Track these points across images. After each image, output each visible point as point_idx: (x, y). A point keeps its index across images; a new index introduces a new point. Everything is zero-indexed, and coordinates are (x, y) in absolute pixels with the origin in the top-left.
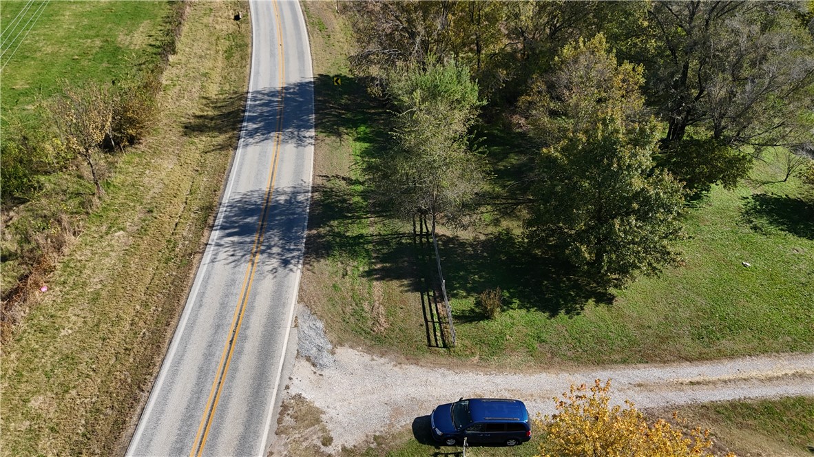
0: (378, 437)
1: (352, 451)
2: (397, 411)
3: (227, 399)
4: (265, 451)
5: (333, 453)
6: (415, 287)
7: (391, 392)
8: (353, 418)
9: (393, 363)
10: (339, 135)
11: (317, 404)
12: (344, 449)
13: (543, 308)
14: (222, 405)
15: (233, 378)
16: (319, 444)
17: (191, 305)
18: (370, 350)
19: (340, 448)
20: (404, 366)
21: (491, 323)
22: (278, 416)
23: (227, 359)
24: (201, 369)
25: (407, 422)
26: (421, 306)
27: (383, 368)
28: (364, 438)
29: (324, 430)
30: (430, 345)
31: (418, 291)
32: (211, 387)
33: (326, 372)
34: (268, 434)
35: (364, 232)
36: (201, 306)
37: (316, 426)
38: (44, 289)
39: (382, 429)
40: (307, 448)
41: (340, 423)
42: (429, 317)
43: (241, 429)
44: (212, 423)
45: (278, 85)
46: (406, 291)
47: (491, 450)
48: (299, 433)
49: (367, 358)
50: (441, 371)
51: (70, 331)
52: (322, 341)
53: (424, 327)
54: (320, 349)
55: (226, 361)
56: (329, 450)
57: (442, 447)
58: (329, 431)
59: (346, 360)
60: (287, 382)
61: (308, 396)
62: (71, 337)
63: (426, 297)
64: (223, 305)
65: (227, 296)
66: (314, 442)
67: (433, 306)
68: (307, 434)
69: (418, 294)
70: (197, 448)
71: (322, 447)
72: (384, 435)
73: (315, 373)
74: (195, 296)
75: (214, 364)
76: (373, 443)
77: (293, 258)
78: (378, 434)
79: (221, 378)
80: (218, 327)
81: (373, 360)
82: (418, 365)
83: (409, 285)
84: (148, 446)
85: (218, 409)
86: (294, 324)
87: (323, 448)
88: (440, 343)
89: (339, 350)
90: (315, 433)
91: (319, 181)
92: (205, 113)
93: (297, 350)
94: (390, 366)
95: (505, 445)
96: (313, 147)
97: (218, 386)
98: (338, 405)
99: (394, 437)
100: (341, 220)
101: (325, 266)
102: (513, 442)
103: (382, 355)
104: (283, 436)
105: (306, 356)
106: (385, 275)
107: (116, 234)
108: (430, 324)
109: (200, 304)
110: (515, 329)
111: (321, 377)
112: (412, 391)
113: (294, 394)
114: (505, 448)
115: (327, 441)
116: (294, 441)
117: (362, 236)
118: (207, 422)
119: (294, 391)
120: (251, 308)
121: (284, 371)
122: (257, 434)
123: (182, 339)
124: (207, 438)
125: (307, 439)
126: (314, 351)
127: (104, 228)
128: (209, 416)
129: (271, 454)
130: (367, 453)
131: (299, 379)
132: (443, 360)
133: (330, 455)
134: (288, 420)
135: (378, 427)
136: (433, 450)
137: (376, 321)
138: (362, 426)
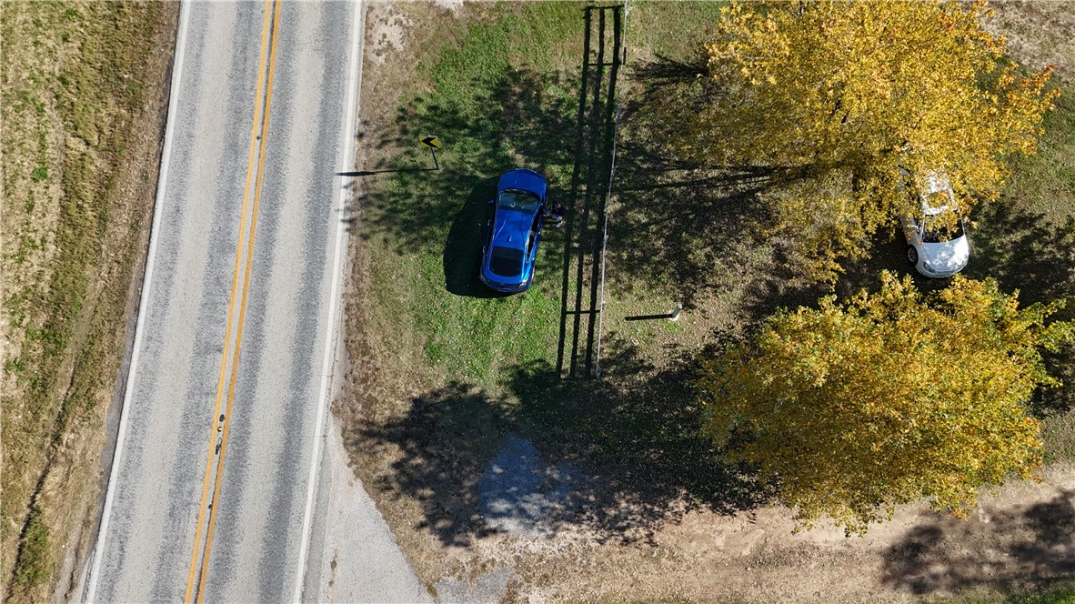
1: (477, 6)
87: (438, 2)
129: (371, 8)
130: (498, 8)
133: (448, 10)
136: (584, 3)
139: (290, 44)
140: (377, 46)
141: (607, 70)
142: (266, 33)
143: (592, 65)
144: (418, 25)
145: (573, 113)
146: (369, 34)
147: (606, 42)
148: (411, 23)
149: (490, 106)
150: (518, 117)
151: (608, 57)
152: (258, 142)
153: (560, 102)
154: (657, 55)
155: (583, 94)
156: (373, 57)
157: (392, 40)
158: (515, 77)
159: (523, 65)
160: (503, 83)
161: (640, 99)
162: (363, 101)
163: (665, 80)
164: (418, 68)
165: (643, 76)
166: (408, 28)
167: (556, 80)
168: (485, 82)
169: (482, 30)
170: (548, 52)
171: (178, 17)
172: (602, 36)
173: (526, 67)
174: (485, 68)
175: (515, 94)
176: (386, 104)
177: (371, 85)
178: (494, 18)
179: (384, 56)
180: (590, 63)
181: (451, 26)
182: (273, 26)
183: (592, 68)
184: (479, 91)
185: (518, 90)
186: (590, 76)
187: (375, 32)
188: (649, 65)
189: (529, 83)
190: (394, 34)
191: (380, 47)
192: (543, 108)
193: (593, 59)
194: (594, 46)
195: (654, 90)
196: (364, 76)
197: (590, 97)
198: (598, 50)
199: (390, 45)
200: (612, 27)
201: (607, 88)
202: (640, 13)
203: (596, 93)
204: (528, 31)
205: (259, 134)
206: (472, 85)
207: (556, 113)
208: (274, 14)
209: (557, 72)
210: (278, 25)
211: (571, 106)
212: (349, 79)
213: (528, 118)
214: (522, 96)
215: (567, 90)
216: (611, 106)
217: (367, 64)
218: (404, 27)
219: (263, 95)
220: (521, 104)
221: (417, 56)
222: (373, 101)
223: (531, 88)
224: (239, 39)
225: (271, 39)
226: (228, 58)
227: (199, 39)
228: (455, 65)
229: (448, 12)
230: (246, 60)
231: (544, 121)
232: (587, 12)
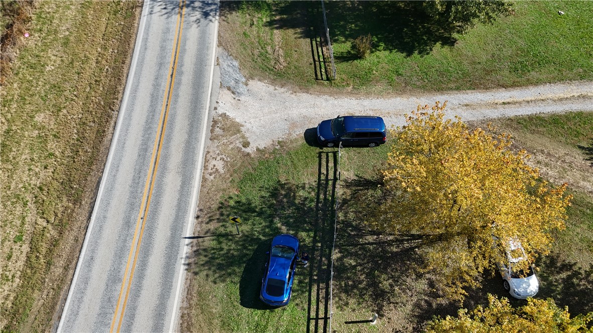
0: (281, 142)
1: (263, 151)
2: (294, 125)
3: (173, 117)
4: (204, 151)
5: (251, 152)
6: (307, 34)
7: (289, 112)
8: (263, 130)
9: (290, 92)
11: (237, 120)
12: (258, 149)
13: (401, 50)
14: (170, 121)
15: (176, 101)
17: (139, 48)
18: (273, 82)
19: (255, 149)
20: (298, 94)
21: (362, 62)
22: (211, 128)
23: (170, 88)
24: (152, 95)
25: (301, 132)
26: (310, 49)
27: (283, 95)
28: (271, 143)
29: (243, 137)
30: (317, 79)
31: (308, 38)
32: (161, 109)
33: (242, 98)
34: (205, 140)
37: (238, 134)
38: (27, 35)
39: (283, 137)
40: (232, 149)
41: (254, 133)
42: (316, 58)
43: (186, 136)
44: (165, 133)
46: (299, 38)
47: (358, 150)
48: (226, 139)
49: (271, 88)
50: (325, 97)
51: (53, 68)
52: (238, 76)
53: (313, 66)
54: (237, 82)
56: (248, 150)
57: (324, 148)
58: (247, 138)
59: (256, 89)
60: (216, 105)
61: (231, 114)
62: (54, 72)
63: (314, 43)
64: (163, 48)
65: (164, 41)
66: (237, 145)
67: (320, 49)
68: (232, 140)
69: (308, 40)
70: (157, 149)
71: (243, 148)
72: (285, 140)
73: (234, 98)
74: (141, 41)
75: (161, 92)
76: (277, 146)
77: (211, 10)
78: (280, 140)
79: (167, 102)
80: (161, 65)
81: (276, 89)
82: (308, 93)
83: (301, 33)
84: (123, 147)
85: (168, 124)
86: (216, 63)
87: (243, 149)
88: (324, 77)
89: (251, 82)
90: (237, 139)
93: (221, 82)
94: (288, 94)
95: (367, 146)
97: (166, 107)
98: (252, 120)
99: (291, 142)
101: (236, 17)
103: (282, 86)
104: (216, 141)
105: (227, 87)
106: (283, 25)
108: (317, 63)
109: (145, 48)
110: (380, 66)
111: (239, 102)
112: (304, 111)
113: (220, 113)
114: (367, 148)
115: (246, 144)
116: (223, 144)
118: (162, 132)
119: (220, 111)
120: (184, 51)
121: (212, 98)
122: (197, 140)
123: (135, 74)
124: (163, 142)
125: (232, 143)
126: (232, 83)
128: (162, 128)
129: (208, 152)
130: (274, 152)
131: (224, 103)
132: (326, 90)
133: (248, 153)
134: (218, 131)
135: (281, 135)
136: (318, 150)
137: (277, 61)
138: (270, 135)
139: (164, 169)
140: (210, 171)
141: (330, 183)
142: (152, 165)
143: (323, 180)
144: (233, 160)
145: (313, 205)
146: (206, 165)
147: (329, 169)
148: (229, 159)
149: (269, 201)
150: (283, 207)
151: (331, 176)
152: (141, 221)
153: (306, 199)
154: (356, 175)
155: (318, 195)
156: (207, 176)
157: (218, 168)
158: (282, 186)
159: (286, 180)
160: (276, 189)
161: (348, 198)
162: (201, 199)
163: (361, 188)
164: (231, 182)
165: (350, 186)
166: (227, 162)
167: (303, 188)
168: (266, 188)
169: (266, 163)
170: (300, 174)
171: (107, 157)
172: (327, 166)
173: (288, 181)
174: (267, 181)
175: (282, 195)
176: (213, 200)
177: (205, 190)
178: (271, 157)
179: (213, 176)
180: (321, 179)
181: (250, 161)
182: (156, 161)
183: (323, 181)
184: (263, 194)
185: (283, 192)
186: (322, 186)
187: (209, 164)
188: (353, 180)
189: (290, 189)
190: (220, 165)
191: (212, 171)
192: (297, 202)
193: (323, 177)
194: (324, 171)
195: (356, 193)
196: (202, 186)
197: (322, 196)
198: (325, 173)
199: (217, 170)
200: (333, 161)
201: (331, 192)
202: (347, 155)
203: (325, 195)
204: (289, 163)
205: (142, 216)
206: (259, 190)
207: (304, 204)
208: (157, 155)
209: (304, 184)
210: (159, 160)
211: (312, 201)
212: (194, 187)
213: (289, 207)
214: (285, 196)
215: (309, 193)
216: (333, 201)
217: (204, 180)
218: (225, 161)
219: (147, 195)
220: (285, 200)
221: (231, 176)
222: (206, 198)
223: (290, 192)
224: (137, 167)
225: (154, 167)
226: (131, 177)
227: (116, 167)
228: (251, 180)
229: (248, 154)
230: (140, 177)
231: (298, 209)
232: (320, 154)
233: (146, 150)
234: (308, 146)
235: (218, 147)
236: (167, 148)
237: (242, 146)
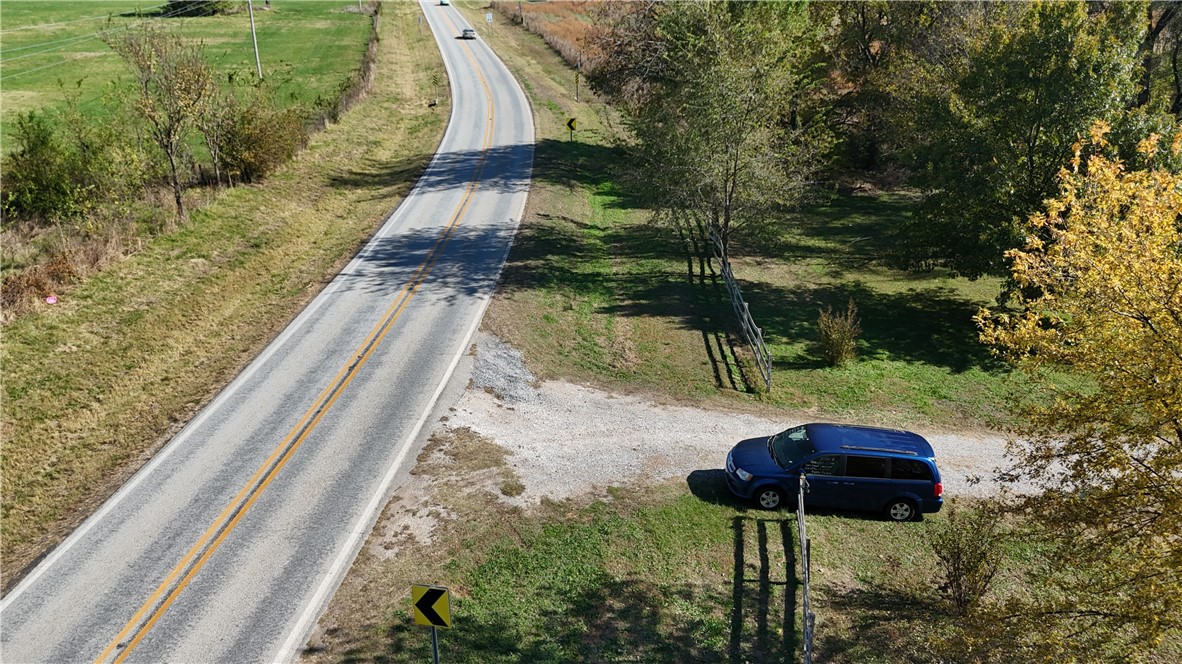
0: (617, 490)
1: (561, 505)
2: (657, 459)
3: (326, 431)
4: (385, 494)
5: (524, 506)
6: (691, 325)
7: (645, 436)
8: (568, 463)
9: (649, 403)
10: (571, 187)
11: (498, 442)
12: (546, 502)
13: (938, 360)
14: (315, 438)
15: (345, 406)
16: (497, 492)
17: (292, 332)
18: (605, 386)
19: (538, 501)
20: (670, 408)
21: (836, 372)
22: (420, 452)
23: (340, 385)
24: (289, 397)
25: (682, 475)
26: (703, 344)
27: (630, 407)
28: (589, 490)
29: (508, 474)
30: (720, 385)
31: (697, 329)
32: (300, 417)
33: (521, 407)
34: (398, 472)
35: (602, 270)
36: (308, 332)
37: (494, 468)
38: (51, 301)
39: (625, 480)
40: (470, 496)
41: (541, 468)
42: (718, 357)
43: (346, 465)
44: (291, 458)
45: (481, 146)
46: (682, 328)
47: (857, 523)
48: (457, 475)
49: (600, 395)
50: (746, 416)
51: (75, 349)
52: (518, 371)
53: (710, 366)
54: (512, 380)
55: (337, 388)
56: (517, 501)
57: (750, 511)
58: (519, 477)
59: (561, 395)
60: (447, 413)
61: (484, 430)
62: (73, 356)
63: (711, 337)
64: (348, 332)
65: (358, 322)
66: (487, 489)
67: (727, 349)
68: (473, 477)
69: (698, 334)
70: (253, 487)
71: (502, 496)
72: (629, 486)
73: (499, 406)
74: (302, 322)
75: (313, 391)
76: (605, 496)
77: (481, 287)
78: (616, 485)
79: (322, 407)
80: (332, 353)
81: (612, 397)
82: (698, 407)
83: (682, 322)
84: (160, 484)
85: (305, 445)
86: (468, 352)
87: (503, 498)
88: (741, 386)
89: (548, 384)
90: (490, 477)
91: (534, 220)
92: (367, 172)
93: (471, 380)
94: (643, 406)
95: (884, 516)
96: (526, 194)
97: (314, 416)
98: (539, 446)
99: (647, 490)
100: (565, 256)
101: (535, 300)
102: (901, 510)
103: (629, 393)
104: (426, 477)
105: (485, 387)
106: (635, 311)
107: (193, 260)
108: (722, 366)
109: (309, 329)
110: (885, 382)
111: (511, 412)
112: (687, 438)
113: (455, 427)
114: (887, 523)
115: (513, 489)
116: (446, 484)
117: (599, 274)
118: (282, 457)
119: (455, 423)
120: (397, 333)
121: (442, 402)
122: (374, 473)
123: (265, 364)
124: (275, 475)
125: (473, 484)
126: (501, 383)
127: (176, 252)
128: (287, 450)
129: (397, 498)
130: (594, 509)
131: (469, 411)
132: (747, 406)
133: (516, 508)
134: (437, 457)
135: (619, 477)
136: (731, 512)
137: (620, 355)
138: (585, 475)
139: (255, 527)
140: (389, 538)
141: (778, 591)
142: (221, 520)
143: (750, 581)
144: (465, 519)
145: (720, 643)
146: (382, 524)
147: (771, 557)
148: (454, 516)
149: (563, 624)
150: (614, 641)
151: (777, 571)
152: (115, 652)
153: (695, 625)
154: (864, 580)
155: (737, 621)
156: (377, 550)
157: (416, 533)
158: (616, 589)
159: (629, 574)
160: (592, 595)
161: (845, 636)
162: (336, 603)
163: (887, 613)
164: (447, 567)
165: (844, 604)
166: (446, 522)
167: (687, 595)
168: (560, 592)
169: (566, 532)
170: (672, 561)
171: (103, 503)
172: (763, 551)
173: (634, 577)
174: (571, 573)
175: (611, 609)
176: (376, 607)
177: (359, 582)
178: (585, 519)
179: (396, 550)
180: (745, 578)
181: (516, 525)
182: (237, 512)
183: (752, 586)
184: (547, 604)
185: (618, 605)
186: (746, 596)
187: (393, 523)
188: (853, 591)
189: (640, 597)
190: (423, 528)
191: (394, 540)
192: (662, 630)
193: (749, 574)
194: (752, 557)
195: (869, 626)
196: (353, 571)
197: (750, 624)
198: (758, 564)
199: (411, 537)
200: (780, 541)
201: (782, 615)
202: (822, 531)
203: (762, 617)
204: (639, 534)
205: (123, 641)
206: (537, 594)
207: (687, 640)
208: (247, 500)
209: (689, 586)
210: (246, 512)
211: (716, 631)
212: (325, 572)
213: (635, 644)
214: (623, 614)
215: (708, 610)
216: (792, 640)
217: (364, 556)
218: (442, 520)
219: (169, 588)
220: (622, 625)
221: (451, 553)
222: (355, 602)
223: (640, 606)
224: (177, 525)
225: (226, 525)
226: (146, 544)
227: (113, 525)
228: (511, 568)
229: (516, 510)
230: (170, 546)
231: (664, 649)
232: (737, 525)
233: (220, 490)
234: (699, 502)
235: (427, 489)
236: (283, 486)
237: (499, 493)
